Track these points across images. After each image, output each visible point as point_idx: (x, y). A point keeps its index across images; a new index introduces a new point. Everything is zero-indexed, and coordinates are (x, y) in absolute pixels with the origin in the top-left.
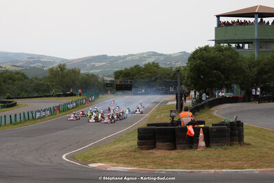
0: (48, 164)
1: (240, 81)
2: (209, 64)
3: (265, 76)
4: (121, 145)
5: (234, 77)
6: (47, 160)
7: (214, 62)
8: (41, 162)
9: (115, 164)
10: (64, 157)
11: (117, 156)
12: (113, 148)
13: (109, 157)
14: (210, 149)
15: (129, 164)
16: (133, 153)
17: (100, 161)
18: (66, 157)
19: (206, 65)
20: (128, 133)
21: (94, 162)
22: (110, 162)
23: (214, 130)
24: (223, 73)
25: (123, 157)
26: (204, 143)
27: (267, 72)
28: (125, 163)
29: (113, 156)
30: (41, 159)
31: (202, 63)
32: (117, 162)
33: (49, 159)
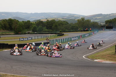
0: (77, 59)
4: (108, 52)
6: (77, 58)
8: (74, 59)
9: (105, 60)
10: (84, 57)
11: (106, 57)
12: (105, 53)
13: (103, 57)
15: (112, 60)
16: (113, 56)
17: (99, 59)
18: (85, 57)
20: (111, 47)
21: (97, 59)
22: (103, 59)
25: (109, 57)
28: (110, 60)
29: (105, 57)
30: (74, 57)
32: (106, 59)
33: (77, 57)
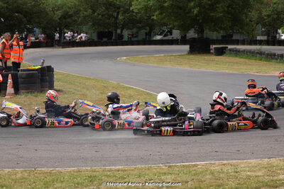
1: (42, 25)
2: (10, 7)
3: (69, 20)
5: (37, 20)
7: (15, 5)
14: (19, 96)
19: (7, 7)
23: (24, 76)
24: (25, 17)
26: (13, 89)
27: (71, 16)
31: (3, 5)
